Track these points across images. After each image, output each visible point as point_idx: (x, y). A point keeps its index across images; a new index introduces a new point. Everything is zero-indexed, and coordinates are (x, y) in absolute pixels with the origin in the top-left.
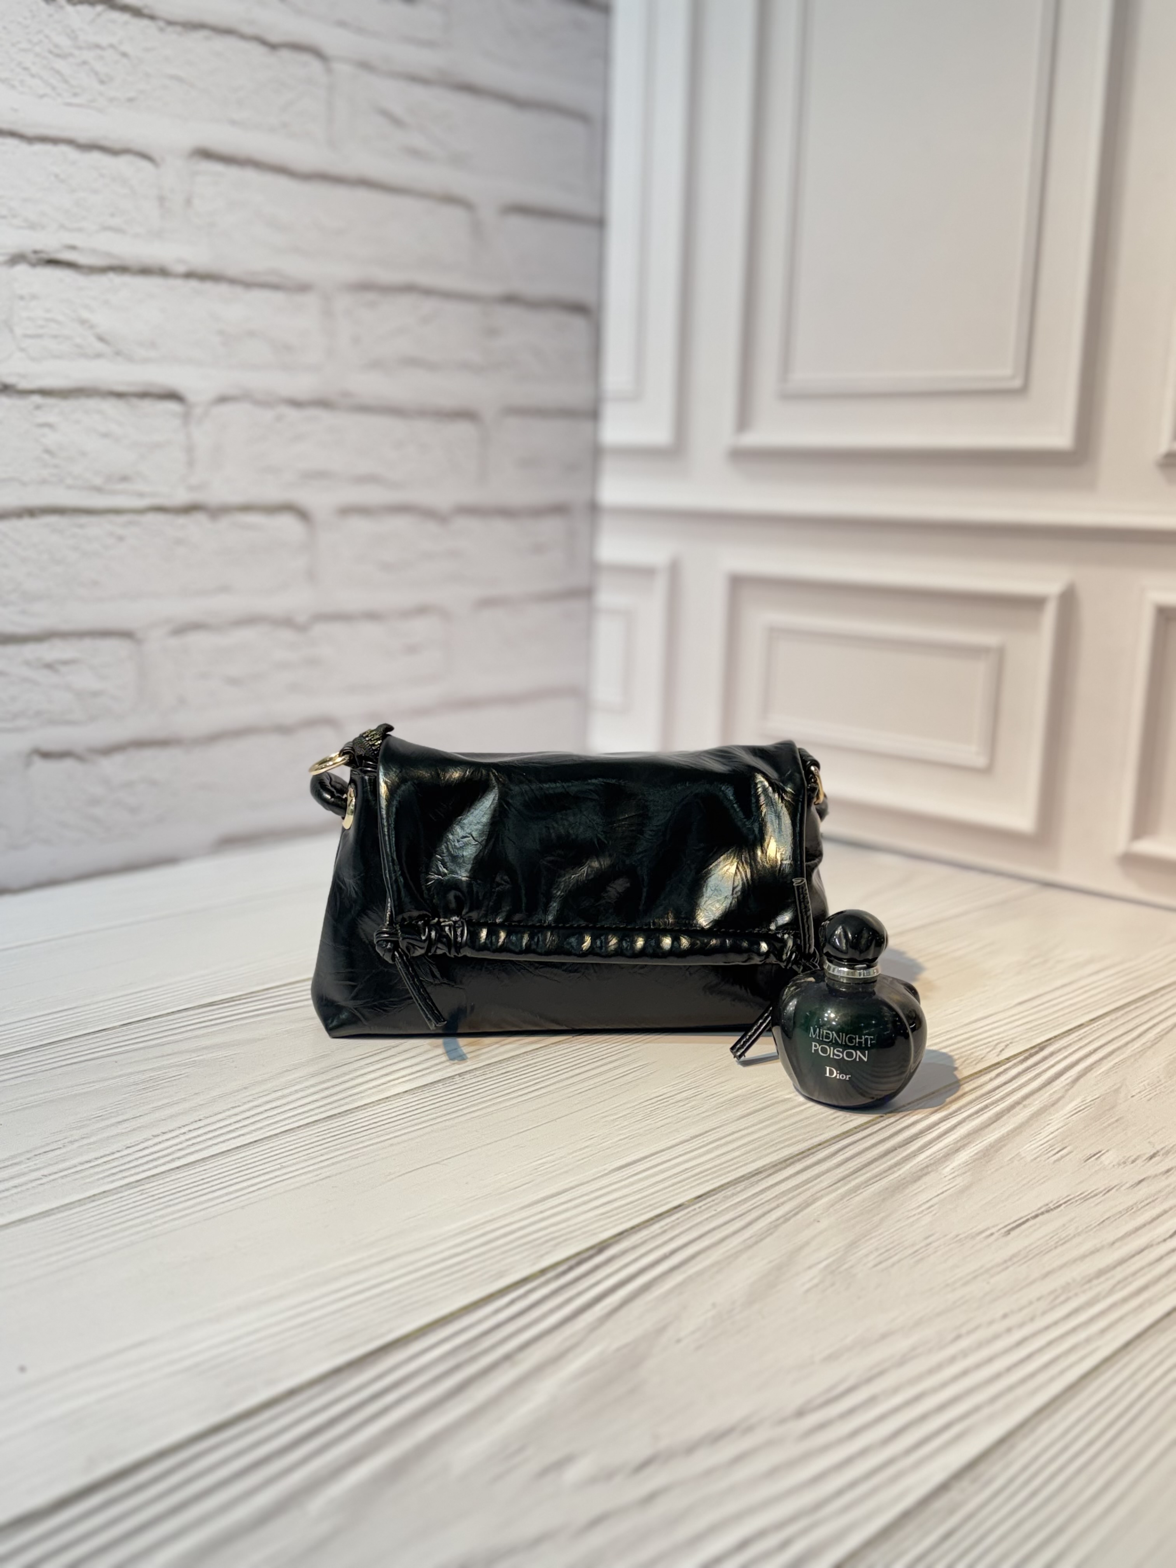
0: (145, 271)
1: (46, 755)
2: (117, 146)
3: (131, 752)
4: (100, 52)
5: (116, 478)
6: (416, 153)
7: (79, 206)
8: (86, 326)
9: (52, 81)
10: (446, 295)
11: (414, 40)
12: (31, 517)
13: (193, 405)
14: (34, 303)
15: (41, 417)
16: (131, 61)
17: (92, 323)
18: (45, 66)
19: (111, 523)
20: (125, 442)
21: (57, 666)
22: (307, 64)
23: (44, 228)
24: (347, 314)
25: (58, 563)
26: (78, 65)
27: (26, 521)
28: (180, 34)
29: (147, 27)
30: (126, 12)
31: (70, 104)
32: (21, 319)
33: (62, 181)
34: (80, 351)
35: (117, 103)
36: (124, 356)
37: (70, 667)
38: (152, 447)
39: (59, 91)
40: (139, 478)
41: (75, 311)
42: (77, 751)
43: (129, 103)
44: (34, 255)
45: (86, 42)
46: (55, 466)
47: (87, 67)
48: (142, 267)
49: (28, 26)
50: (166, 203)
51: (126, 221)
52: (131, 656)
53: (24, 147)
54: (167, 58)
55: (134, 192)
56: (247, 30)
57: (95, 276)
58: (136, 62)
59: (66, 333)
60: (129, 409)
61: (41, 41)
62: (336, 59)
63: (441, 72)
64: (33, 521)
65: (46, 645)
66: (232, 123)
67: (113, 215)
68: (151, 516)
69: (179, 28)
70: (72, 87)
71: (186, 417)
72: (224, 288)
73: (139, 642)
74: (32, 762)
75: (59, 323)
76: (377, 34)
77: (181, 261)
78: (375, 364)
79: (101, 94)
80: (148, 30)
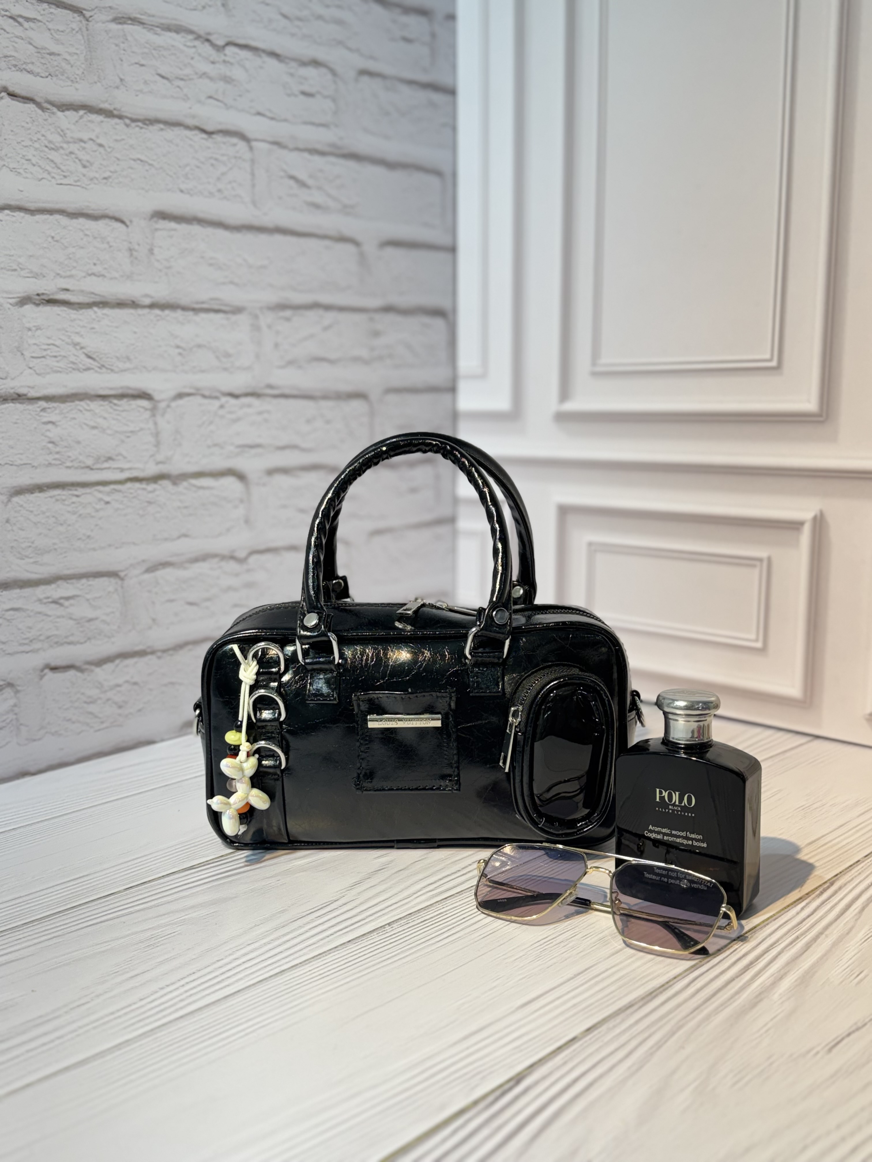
0: (121, 304)
1: (54, 669)
2: (96, 213)
3: (117, 661)
4: (83, 144)
5: (103, 459)
6: (317, 206)
7: (70, 258)
8: (78, 347)
9: (48, 168)
10: (342, 309)
11: (313, 124)
12: (40, 492)
13: (159, 401)
14: (39, 332)
15: (47, 417)
16: (105, 150)
17: (82, 345)
18: (42, 158)
19: (100, 492)
20: (109, 432)
21: (62, 601)
22: (235, 145)
23: (44, 276)
24: (269, 327)
25: (61, 525)
26: (67, 155)
27: (37, 494)
28: (141, 128)
29: (117, 124)
30: (101, 114)
31: (61, 184)
32: (29, 345)
33: (57, 241)
34: (74, 366)
35: (96, 181)
36: (107, 368)
37: (72, 601)
38: (129, 434)
39: (53, 175)
40: (120, 457)
41: (69, 337)
42: (78, 664)
43: (105, 181)
44: (37, 297)
45: (72, 138)
46: (58, 453)
47: (73, 156)
48: (118, 301)
49: (29, 129)
50: (135, 253)
51: (105, 269)
52: (116, 590)
53: (28, 218)
54: (131, 146)
55: (111, 247)
56: (190, 122)
57: (84, 310)
58: (109, 150)
59: (63, 353)
60: (111, 407)
61: (39, 139)
62: (256, 140)
63: (333, 145)
64: (41, 495)
65: (53, 586)
66: (182, 191)
67: (95, 264)
68: (129, 485)
69: (140, 124)
70: (63, 171)
71: (154, 410)
72: (179, 313)
73: (122, 579)
74: (45, 675)
75: (58, 347)
76: (285, 120)
77: (147, 296)
78: (291, 363)
79: (84, 175)
80: (117, 127)
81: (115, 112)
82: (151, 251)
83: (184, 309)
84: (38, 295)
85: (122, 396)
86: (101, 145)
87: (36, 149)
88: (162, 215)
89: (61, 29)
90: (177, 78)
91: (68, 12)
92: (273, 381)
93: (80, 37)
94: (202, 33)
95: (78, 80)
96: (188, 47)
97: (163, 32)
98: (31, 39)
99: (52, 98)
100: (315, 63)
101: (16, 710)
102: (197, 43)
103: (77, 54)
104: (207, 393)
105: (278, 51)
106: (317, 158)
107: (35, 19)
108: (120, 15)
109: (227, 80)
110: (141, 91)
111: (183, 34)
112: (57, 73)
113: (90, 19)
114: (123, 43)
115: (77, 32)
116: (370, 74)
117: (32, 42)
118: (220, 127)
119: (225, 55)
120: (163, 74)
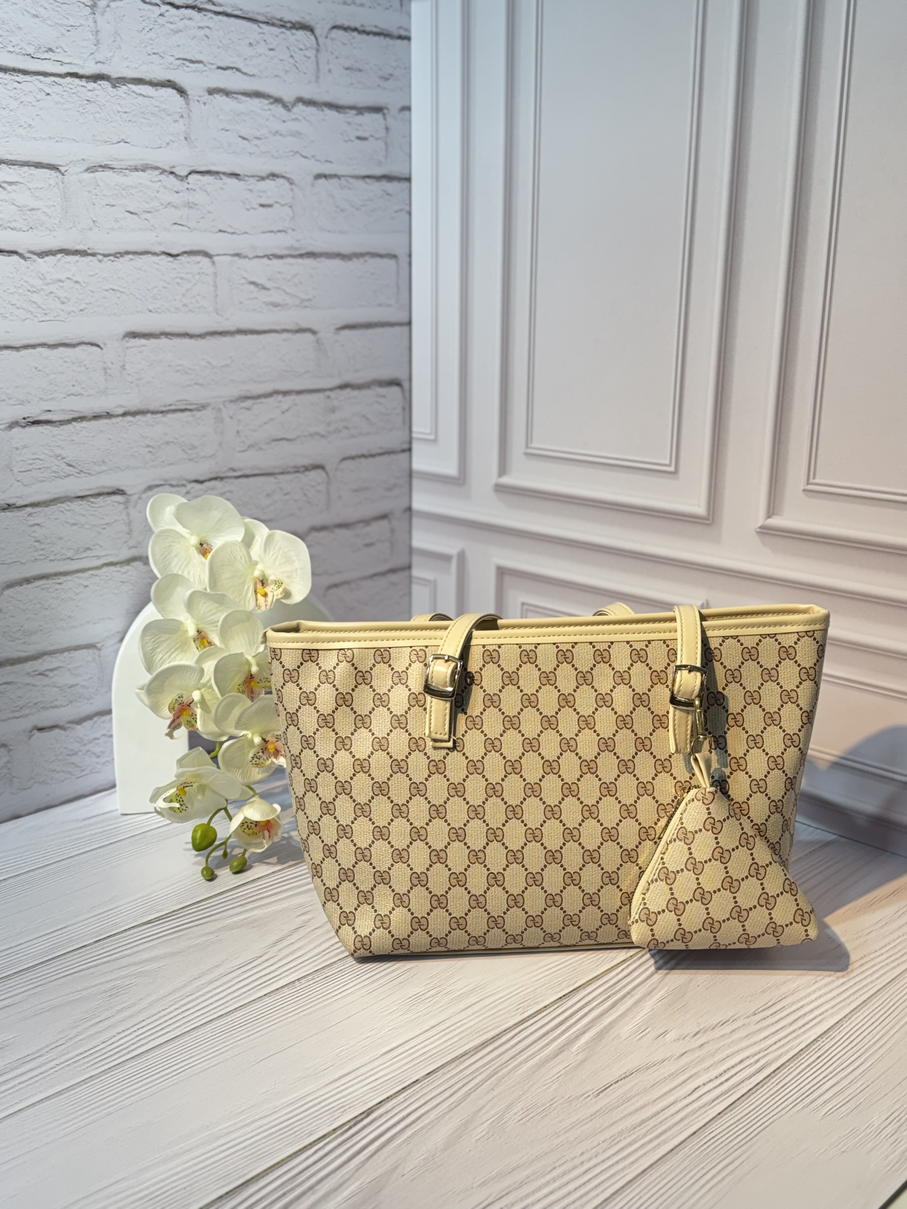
0: (96, 417)
1: (41, 729)
2: (74, 342)
3: (95, 719)
4: (61, 284)
5: (82, 550)
6: (276, 305)
7: (52, 384)
8: (60, 458)
9: (31, 309)
10: (299, 392)
11: (272, 232)
12: (28, 584)
13: (131, 495)
14: (25, 450)
15: (32, 521)
16: (81, 285)
17: (63, 456)
18: (25, 300)
19: (79, 578)
20: (87, 526)
21: (47, 673)
22: (199, 263)
23: (29, 402)
24: (231, 418)
25: (46, 609)
26: (47, 295)
27: (25, 586)
28: (113, 261)
29: (91, 261)
30: (77, 255)
31: (43, 321)
32: (17, 462)
33: (39, 371)
34: (56, 475)
35: (73, 314)
36: (85, 473)
37: (55, 672)
38: (104, 527)
39: (35, 314)
40: (97, 547)
41: (52, 451)
42: (61, 724)
43: (81, 313)
44: (24, 421)
45: (51, 279)
46: (43, 549)
47: (52, 295)
48: (95, 414)
49: (13, 278)
50: (108, 371)
51: (83, 388)
52: (94, 659)
53: (14, 353)
54: (104, 278)
55: (87, 368)
56: (158, 249)
57: (64, 426)
58: (84, 285)
59: (46, 465)
60: (89, 505)
61: (22, 285)
62: (218, 255)
63: (292, 248)
64: (29, 586)
65: (40, 661)
66: (150, 311)
67: (73, 386)
68: (105, 569)
69: (112, 258)
70: (44, 310)
71: (127, 502)
72: (149, 416)
73: (99, 649)
74: (33, 735)
75: (42, 460)
76: (246, 233)
77: (121, 406)
78: (251, 446)
79: (63, 311)
80: (91, 264)
81: (89, 251)
82: (123, 367)
83: (153, 413)
84: (24, 418)
85: (99, 495)
86: (77, 282)
87: (20, 294)
88: (134, 335)
89: (40, 186)
90: (145, 211)
91: (46, 170)
92: (234, 465)
93: (56, 190)
94: (167, 168)
95: (56, 228)
96: (156, 182)
97: (131, 173)
98: (14, 200)
99: (33, 249)
100: (273, 176)
101: (9, 765)
102: (163, 177)
103: (54, 206)
104: (174, 482)
105: (237, 172)
106: (275, 261)
107: (17, 182)
108: (92, 165)
109: (190, 205)
110: (112, 229)
111: (149, 171)
112: (37, 225)
113: (66, 173)
114: (95, 189)
115: (54, 187)
116: (325, 176)
117: (15, 202)
118: (184, 249)
119: (188, 183)
120: (132, 210)
